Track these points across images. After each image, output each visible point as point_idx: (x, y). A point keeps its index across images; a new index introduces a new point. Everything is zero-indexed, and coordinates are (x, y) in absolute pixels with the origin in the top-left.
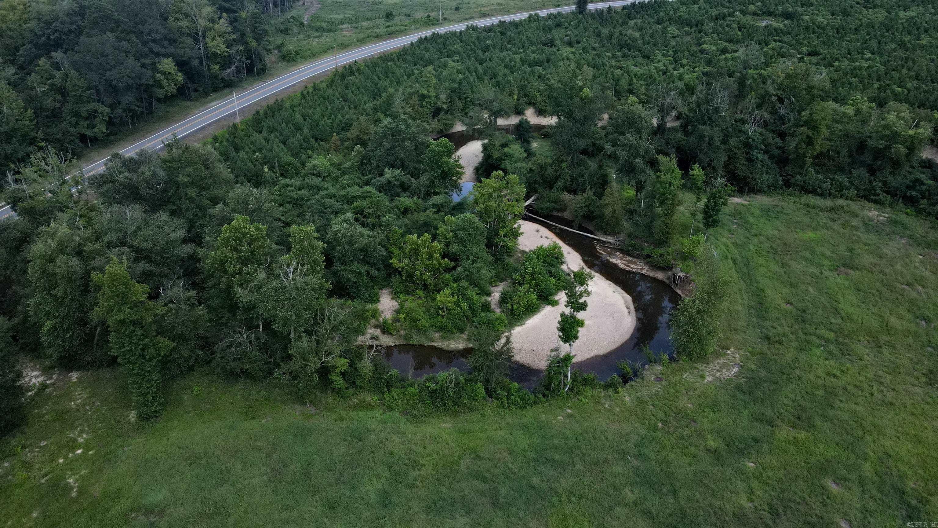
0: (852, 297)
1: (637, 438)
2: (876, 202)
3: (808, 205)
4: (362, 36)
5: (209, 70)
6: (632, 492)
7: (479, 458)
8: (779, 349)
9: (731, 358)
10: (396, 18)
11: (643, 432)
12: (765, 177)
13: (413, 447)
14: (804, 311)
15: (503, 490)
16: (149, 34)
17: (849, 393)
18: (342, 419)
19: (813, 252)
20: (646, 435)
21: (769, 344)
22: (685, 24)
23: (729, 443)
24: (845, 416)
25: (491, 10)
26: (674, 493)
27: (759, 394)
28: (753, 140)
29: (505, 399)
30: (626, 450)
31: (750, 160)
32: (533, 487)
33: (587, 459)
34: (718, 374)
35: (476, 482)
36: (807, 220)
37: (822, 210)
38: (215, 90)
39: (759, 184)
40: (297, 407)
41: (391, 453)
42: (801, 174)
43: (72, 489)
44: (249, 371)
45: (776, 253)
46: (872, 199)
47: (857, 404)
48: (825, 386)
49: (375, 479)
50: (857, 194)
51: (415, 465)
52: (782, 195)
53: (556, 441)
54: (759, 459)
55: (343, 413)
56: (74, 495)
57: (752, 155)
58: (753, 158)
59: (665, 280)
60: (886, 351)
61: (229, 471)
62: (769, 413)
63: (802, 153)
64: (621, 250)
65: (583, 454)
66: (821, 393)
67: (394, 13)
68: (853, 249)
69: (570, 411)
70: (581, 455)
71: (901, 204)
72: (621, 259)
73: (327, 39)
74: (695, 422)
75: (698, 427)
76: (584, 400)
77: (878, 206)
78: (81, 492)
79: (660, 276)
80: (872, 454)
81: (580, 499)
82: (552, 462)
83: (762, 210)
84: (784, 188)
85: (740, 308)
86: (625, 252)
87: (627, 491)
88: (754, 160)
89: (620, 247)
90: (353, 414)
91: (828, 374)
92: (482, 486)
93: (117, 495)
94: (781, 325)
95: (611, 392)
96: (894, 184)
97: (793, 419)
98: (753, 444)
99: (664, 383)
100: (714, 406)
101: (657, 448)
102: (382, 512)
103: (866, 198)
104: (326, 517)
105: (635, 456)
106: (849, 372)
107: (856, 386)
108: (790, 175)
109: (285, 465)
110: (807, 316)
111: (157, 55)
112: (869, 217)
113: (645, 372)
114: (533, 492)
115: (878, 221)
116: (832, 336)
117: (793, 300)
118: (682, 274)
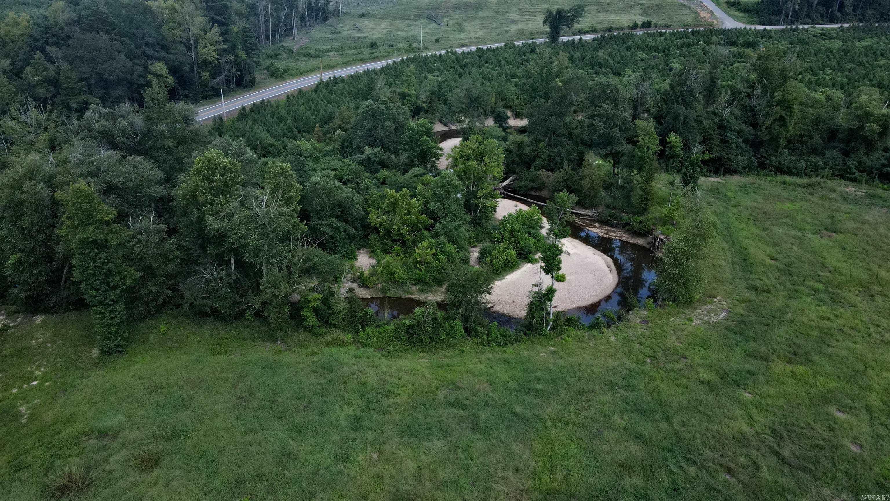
0: (837, 254)
1: (624, 372)
2: (852, 180)
3: (785, 183)
4: (347, 59)
5: (200, 77)
6: (622, 418)
7: (458, 388)
8: (768, 297)
9: (718, 305)
10: (380, 48)
11: (631, 365)
12: (740, 158)
13: (387, 378)
14: (790, 266)
15: (483, 415)
16: (143, 38)
17: (845, 333)
18: (314, 354)
19: (794, 219)
20: (634, 369)
21: (757, 293)
22: (653, 51)
23: (723, 376)
24: (844, 353)
25: (470, 42)
26: (667, 419)
27: (751, 334)
28: (728, 122)
29: (485, 337)
30: (613, 381)
31: (724, 142)
32: (515, 414)
33: (573, 389)
34: (706, 318)
35: (454, 410)
36: (784, 194)
37: (799, 186)
38: (205, 98)
39: (735, 166)
40: (269, 345)
41: (364, 384)
42: (776, 156)
43: (22, 416)
44: (219, 309)
45: (756, 219)
46: (848, 177)
47: (854, 343)
48: (819, 327)
49: (346, 407)
50: (832, 174)
51: (389, 394)
52: (758, 175)
53: (539, 374)
54: (756, 390)
55: (315, 349)
56: (24, 421)
57: (727, 136)
58: (728, 139)
59: (645, 245)
60: (879, 299)
61: (190, 398)
62: (763, 349)
63: (775, 134)
64: (600, 222)
65: (568, 385)
66: (815, 333)
67: (378, 44)
68: (833, 217)
69: (552, 348)
70: (565, 385)
71: (877, 181)
72: (600, 228)
73: (313, 62)
74: (685, 358)
75: (689, 361)
76: (567, 338)
77: (854, 184)
78: (32, 418)
79: (640, 241)
80: (877, 386)
81: (566, 424)
82: (537, 392)
83: (739, 186)
84: (759, 169)
85: (724, 263)
86: (604, 222)
87: (616, 417)
88: (728, 141)
89: (599, 219)
90: (325, 350)
91: (822, 317)
92: (461, 413)
93: (70, 420)
94: (768, 277)
95: (595, 332)
96: (869, 163)
97: (789, 355)
98: (748, 376)
99: (650, 325)
100: (705, 344)
101: (647, 380)
102: (353, 435)
103: (842, 177)
104: (293, 440)
105: (623, 387)
106: (843, 316)
107: (852, 328)
108: (765, 157)
109: (252, 395)
110: (793, 270)
111: (150, 57)
112: (846, 192)
113: (630, 317)
114: (515, 419)
115: (856, 195)
116: (820, 286)
117: (777, 256)
118: (662, 237)
